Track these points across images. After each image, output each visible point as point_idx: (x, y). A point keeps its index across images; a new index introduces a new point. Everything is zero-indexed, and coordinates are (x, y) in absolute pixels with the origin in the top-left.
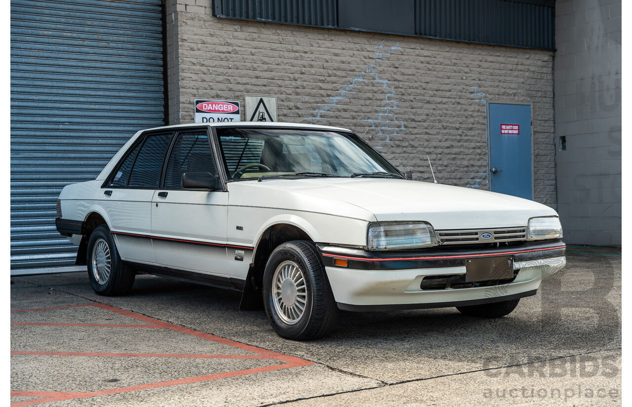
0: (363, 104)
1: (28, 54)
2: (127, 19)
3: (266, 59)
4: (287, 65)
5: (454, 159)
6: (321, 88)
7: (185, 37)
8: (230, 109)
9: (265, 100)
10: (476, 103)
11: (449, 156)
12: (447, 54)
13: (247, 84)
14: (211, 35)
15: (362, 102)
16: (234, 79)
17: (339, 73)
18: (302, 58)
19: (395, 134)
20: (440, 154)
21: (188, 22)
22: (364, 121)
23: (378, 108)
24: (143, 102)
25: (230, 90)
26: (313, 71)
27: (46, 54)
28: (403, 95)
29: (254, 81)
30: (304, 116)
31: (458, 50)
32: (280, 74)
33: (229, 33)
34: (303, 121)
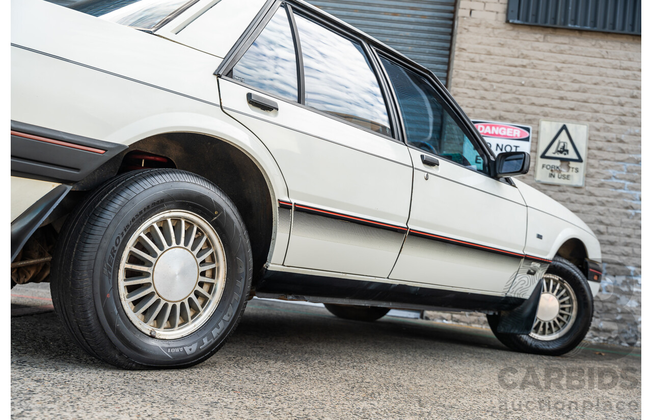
3: (578, 77)
4: (611, 85)
7: (464, 46)
8: (516, 135)
9: (570, 127)
13: (546, 105)
14: (500, 45)
16: (528, 99)
21: (471, 29)
25: (520, 111)
29: (557, 103)
32: (597, 96)
33: (527, 43)
34: (628, 159)
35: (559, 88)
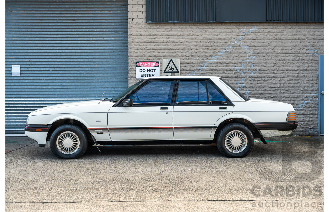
0: (232, 59)
1: (69, 46)
2: (112, 27)
3: (175, 40)
4: (187, 42)
5: (293, 86)
6: (206, 53)
7: (131, 33)
8: (154, 65)
9: (173, 60)
10: (310, 56)
11: (289, 85)
12: (290, 30)
13: (164, 53)
14: (145, 31)
15: (232, 58)
16: (157, 51)
17: (217, 44)
18: (196, 38)
19: (253, 74)
20: (283, 84)
21: (133, 26)
22: (232, 68)
23: (241, 61)
24: (119, 63)
25: (155, 56)
26: (202, 44)
27: (76, 45)
28: (258, 53)
29: (168, 51)
30: (196, 67)
31: (298, 27)
32: (182, 47)
33: (155, 29)
34: (195, 69)
35: (168, 46)
